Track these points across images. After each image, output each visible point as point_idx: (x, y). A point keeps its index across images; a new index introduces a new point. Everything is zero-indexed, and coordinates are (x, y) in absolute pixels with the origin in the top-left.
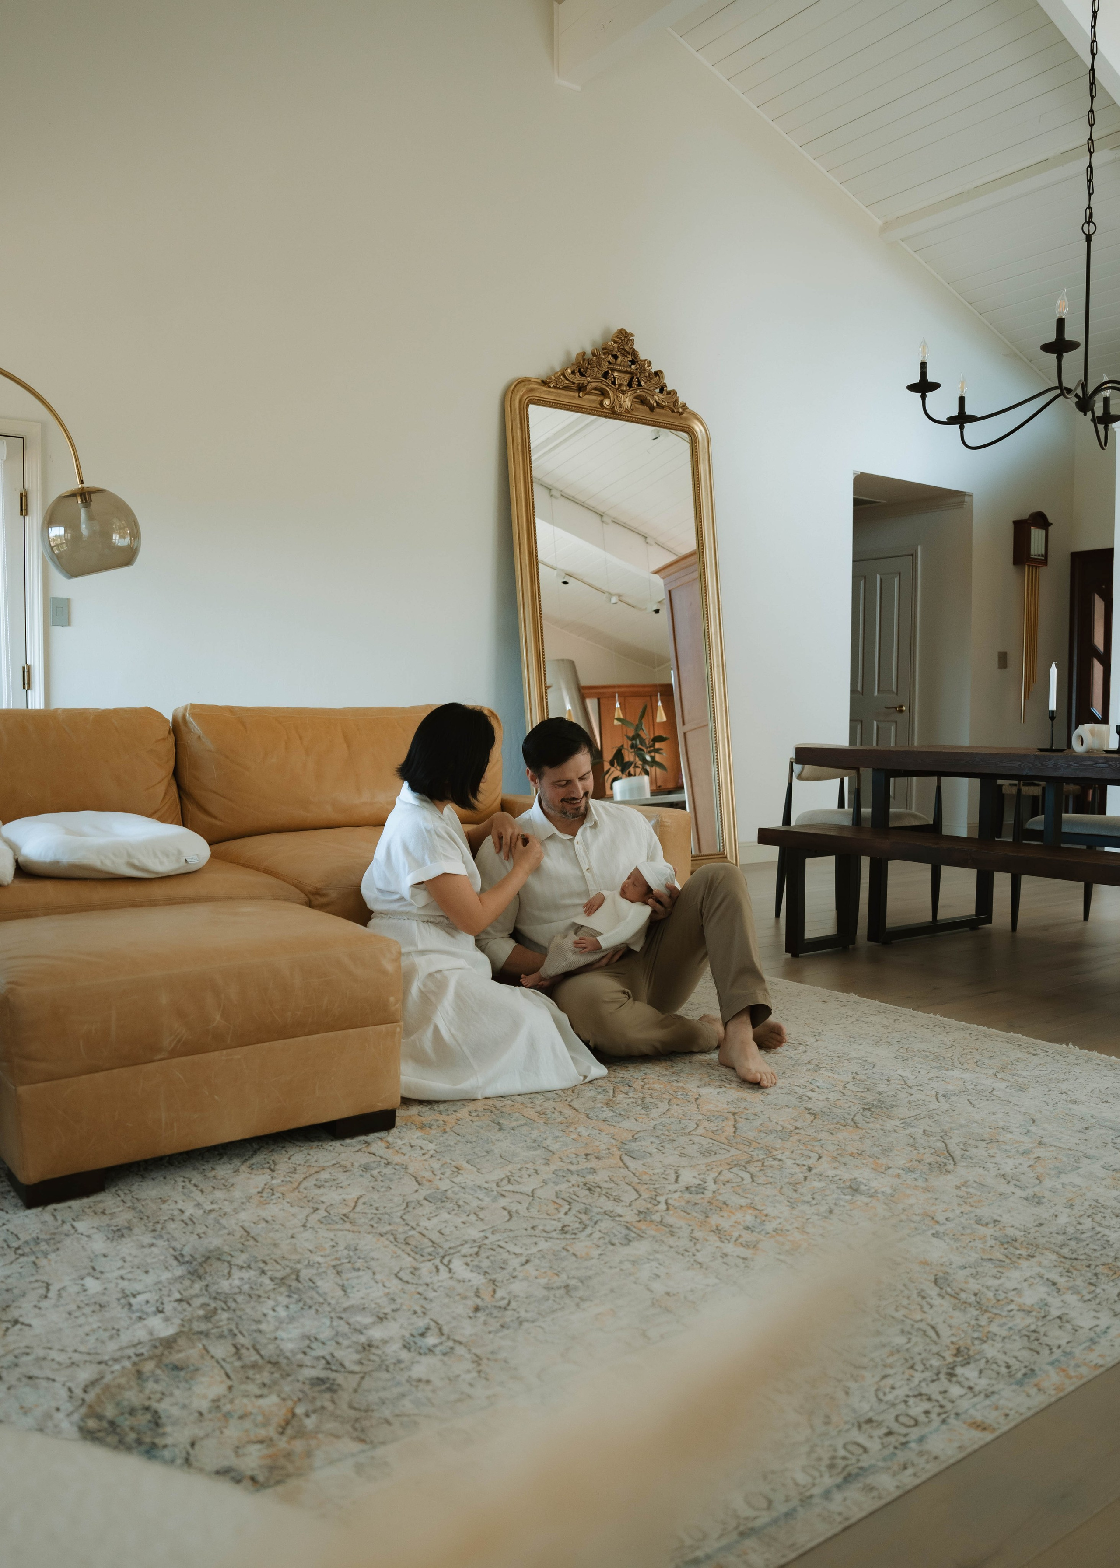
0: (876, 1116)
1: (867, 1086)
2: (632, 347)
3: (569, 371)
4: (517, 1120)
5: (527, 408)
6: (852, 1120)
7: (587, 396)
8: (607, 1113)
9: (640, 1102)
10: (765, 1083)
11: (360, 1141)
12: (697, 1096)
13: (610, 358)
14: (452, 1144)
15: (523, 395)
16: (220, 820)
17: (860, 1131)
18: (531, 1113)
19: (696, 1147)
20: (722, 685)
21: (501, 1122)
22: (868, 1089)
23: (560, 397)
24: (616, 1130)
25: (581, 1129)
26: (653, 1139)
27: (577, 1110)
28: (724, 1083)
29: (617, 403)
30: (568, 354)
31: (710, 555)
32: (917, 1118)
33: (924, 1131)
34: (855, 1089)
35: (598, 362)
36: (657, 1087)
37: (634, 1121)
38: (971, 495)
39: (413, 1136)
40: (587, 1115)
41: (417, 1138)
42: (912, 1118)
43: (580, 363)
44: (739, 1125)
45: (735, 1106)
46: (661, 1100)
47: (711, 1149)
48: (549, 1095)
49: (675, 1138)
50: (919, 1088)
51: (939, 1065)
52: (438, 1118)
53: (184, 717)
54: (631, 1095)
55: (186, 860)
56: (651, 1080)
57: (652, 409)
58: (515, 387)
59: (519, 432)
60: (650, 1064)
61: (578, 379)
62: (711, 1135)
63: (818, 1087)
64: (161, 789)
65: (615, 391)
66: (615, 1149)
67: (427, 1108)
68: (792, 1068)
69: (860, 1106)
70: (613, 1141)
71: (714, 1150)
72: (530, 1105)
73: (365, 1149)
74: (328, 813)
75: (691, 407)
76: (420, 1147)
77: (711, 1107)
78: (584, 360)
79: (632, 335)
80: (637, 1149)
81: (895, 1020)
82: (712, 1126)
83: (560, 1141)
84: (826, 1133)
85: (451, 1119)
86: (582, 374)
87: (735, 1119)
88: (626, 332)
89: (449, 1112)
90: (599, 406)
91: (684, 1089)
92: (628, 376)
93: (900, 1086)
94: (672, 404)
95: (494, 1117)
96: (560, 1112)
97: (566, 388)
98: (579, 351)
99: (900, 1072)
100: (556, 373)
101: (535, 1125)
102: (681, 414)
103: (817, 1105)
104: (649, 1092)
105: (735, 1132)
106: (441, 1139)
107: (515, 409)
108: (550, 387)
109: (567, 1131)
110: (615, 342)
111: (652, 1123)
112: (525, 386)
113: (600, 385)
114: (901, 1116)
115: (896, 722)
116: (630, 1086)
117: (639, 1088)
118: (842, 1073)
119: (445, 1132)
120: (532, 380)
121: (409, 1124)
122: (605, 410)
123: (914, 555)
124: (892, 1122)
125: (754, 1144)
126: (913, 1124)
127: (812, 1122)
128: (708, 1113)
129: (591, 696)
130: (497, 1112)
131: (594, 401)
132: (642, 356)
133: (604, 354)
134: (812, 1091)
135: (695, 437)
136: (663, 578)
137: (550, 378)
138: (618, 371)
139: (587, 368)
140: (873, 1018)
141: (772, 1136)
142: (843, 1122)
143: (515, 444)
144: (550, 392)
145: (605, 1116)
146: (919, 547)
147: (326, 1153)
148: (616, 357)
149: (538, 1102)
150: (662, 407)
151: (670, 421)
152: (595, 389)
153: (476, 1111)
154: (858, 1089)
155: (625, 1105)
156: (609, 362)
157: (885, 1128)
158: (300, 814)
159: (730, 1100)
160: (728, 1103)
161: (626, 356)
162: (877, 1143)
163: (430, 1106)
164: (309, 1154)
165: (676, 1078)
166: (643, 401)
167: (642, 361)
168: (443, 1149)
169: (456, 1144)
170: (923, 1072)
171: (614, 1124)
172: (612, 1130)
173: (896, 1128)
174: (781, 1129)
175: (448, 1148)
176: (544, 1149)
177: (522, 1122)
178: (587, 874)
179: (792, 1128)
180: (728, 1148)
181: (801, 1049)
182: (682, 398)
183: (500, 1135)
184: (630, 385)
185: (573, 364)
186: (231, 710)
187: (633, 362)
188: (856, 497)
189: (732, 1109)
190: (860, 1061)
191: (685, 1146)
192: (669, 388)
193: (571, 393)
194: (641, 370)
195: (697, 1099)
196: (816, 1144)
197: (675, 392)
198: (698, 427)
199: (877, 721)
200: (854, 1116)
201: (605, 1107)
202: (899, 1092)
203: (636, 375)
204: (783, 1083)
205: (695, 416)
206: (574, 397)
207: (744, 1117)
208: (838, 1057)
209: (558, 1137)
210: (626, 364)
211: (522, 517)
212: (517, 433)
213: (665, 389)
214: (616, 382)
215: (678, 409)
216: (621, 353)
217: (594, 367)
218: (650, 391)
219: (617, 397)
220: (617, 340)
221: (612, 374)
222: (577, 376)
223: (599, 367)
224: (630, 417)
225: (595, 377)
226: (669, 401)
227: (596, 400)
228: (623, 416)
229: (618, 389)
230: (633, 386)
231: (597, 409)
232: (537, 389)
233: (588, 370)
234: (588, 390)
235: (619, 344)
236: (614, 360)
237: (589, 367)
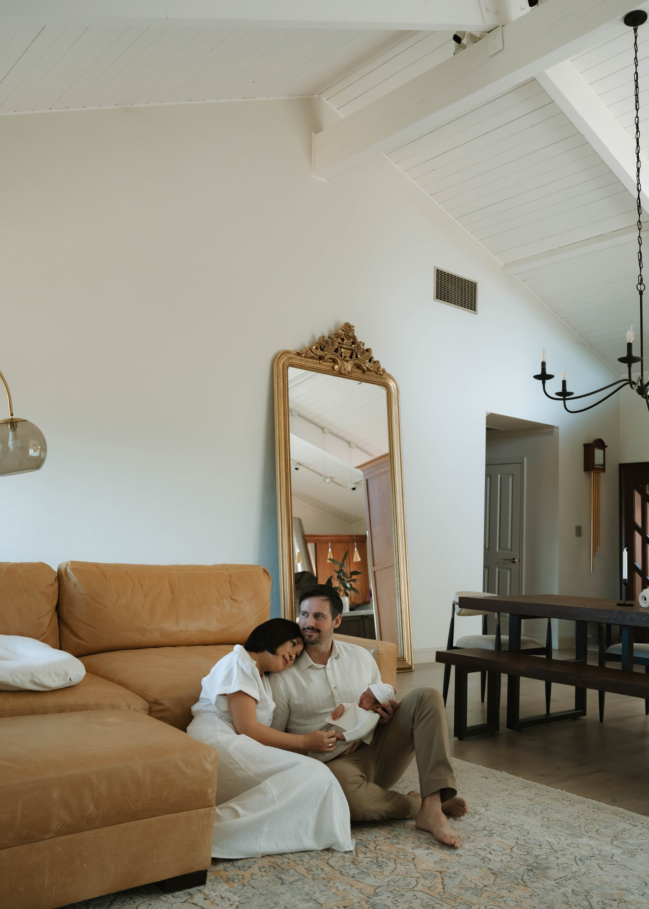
0: (538, 877)
1: (527, 850)
2: (353, 334)
3: (314, 347)
4: (293, 876)
5: (287, 369)
6: (522, 880)
7: (324, 363)
8: (354, 871)
9: (375, 861)
10: (458, 845)
11: (185, 893)
12: (413, 857)
13: (339, 340)
14: (250, 896)
15: (285, 361)
16: (85, 641)
17: (529, 889)
18: (301, 869)
19: (419, 901)
20: (404, 547)
21: (282, 877)
22: (528, 853)
23: (307, 363)
24: (362, 886)
25: (338, 884)
26: (389, 894)
27: (333, 868)
28: (430, 846)
29: (342, 367)
30: (314, 337)
31: (398, 464)
32: (566, 879)
33: (573, 890)
34: (519, 853)
35: (332, 342)
36: (385, 848)
37: (373, 877)
38: (557, 428)
39: (223, 888)
40: (341, 872)
41: (225, 890)
42: (562, 879)
43: (321, 342)
44: (445, 882)
45: (441, 866)
46: (389, 859)
47: (429, 903)
48: (312, 854)
49: (404, 893)
50: (562, 852)
51: (572, 833)
52: (238, 873)
53: (66, 570)
54: (368, 855)
55: (70, 679)
56: (380, 842)
57: (364, 372)
58: (280, 356)
59: (282, 384)
60: (378, 829)
61: (319, 353)
62: (427, 891)
63: (494, 850)
64: (47, 620)
65: (342, 360)
66: (364, 903)
67: (230, 865)
68: (474, 834)
69: (525, 868)
70: (361, 895)
71: (432, 904)
72: (300, 863)
73: (189, 900)
74: (156, 637)
75: (388, 371)
76: (228, 898)
77: (424, 866)
78: (323, 341)
79: (353, 327)
80: (379, 902)
81: (536, 794)
82: (427, 883)
83: (325, 895)
84: (506, 890)
85: (247, 874)
86: (322, 350)
87: (442, 877)
88: (350, 325)
89: (245, 868)
90: (331, 369)
91: (403, 850)
92: (350, 352)
93: (549, 851)
94: (376, 369)
95: (278, 873)
96: (322, 869)
97: (312, 358)
98: (320, 335)
99: (547, 838)
100: (306, 348)
101: (306, 880)
102: (382, 375)
103: (496, 866)
104: (380, 852)
105: (443, 888)
106: (242, 891)
107: (280, 370)
108: (302, 357)
109: (329, 886)
110: (343, 331)
111: (387, 880)
112: (286, 355)
113: (333, 356)
114: (555, 877)
115: (511, 569)
116: (366, 847)
117: (373, 849)
118: (508, 838)
119: (244, 886)
120: (291, 352)
121: (218, 878)
122: (335, 372)
123: (521, 463)
124: (549, 882)
125: (458, 900)
126: (564, 884)
127: (495, 880)
128: (423, 872)
129: (311, 542)
130: (278, 868)
131: (329, 366)
132: (359, 340)
133: (336, 337)
134: (490, 853)
135: (390, 389)
136: (363, 471)
137: (302, 351)
138: (345, 348)
139: (325, 346)
140: (520, 792)
141: (469, 893)
142: (515, 881)
143: (279, 391)
144: (302, 360)
145: (353, 873)
146: (525, 459)
147: (162, 904)
148: (343, 340)
149: (306, 860)
150: (370, 371)
151: (375, 379)
152: (330, 359)
153: (264, 867)
154: (521, 853)
155: (365, 863)
156: (339, 343)
157: (546, 887)
158: (138, 638)
159: (436, 860)
160: (435, 863)
161: (350, 340)
162: (542, 900)
163: (231, 863)
164: (150, 905)
165: (396, 841)
166: (358, 367)
167: (359, 342)
168: (244, 900)
169: (253, 896)
170: (563, 839)
171: (360, 880)
172: (360, 886)
173: (553, 888)
174: (474, 886)
175: (248, 900)
176: (315, 902)
177: (296, 877)
178: (334, 691)
179: (482, 886)
180: (441, 902)
181: (477, 817)
182: (383, 366)
183: (282, 889)
184: (351, 357)
185: (317, 343)
186: (97, 566)
187: (353, 343)
188: (487, 426)
189: (439, 869)
190: (518, 829)
191: (411, 901)
192: (375, 359)
193: (315, 361)
194: (358, 348)
195: (413, 859)
196: (501, 900)
197: (378, 362)
198: (392, 384)
199: (498, 568)
200: (523, 876)
201: (352, 865)
202: (549, 855)
203: (355, 351)
204: (469, 846)
205: (390, 377)
206: (316, 363)
207: (448, 875)
208: (503, 824)
209: (323, 891)
210: (349, 344)
211: (282, 438)
212: (280, 384)
213: (372, 360)
214: (343, 355)
215: (380, 372)
216: (346, 338)
217: (329, 345)
218: (363, 361)
219: (343, 364)
220: (344, 329)
221: (340, 350)
222: (319, 351)
223: (332, 346)
224: (351, 376)
225: (330, 351)
226: (375, 367)
227: (330, 365)
228: (346, 375)
229: (343, 359)
230: (353, 357)
231: (330, 371)
232: (294, 357)
233: (326, 347)
234: (325, 359)
235: (346, 332)
236: (342, 341)
237: (327, 345)
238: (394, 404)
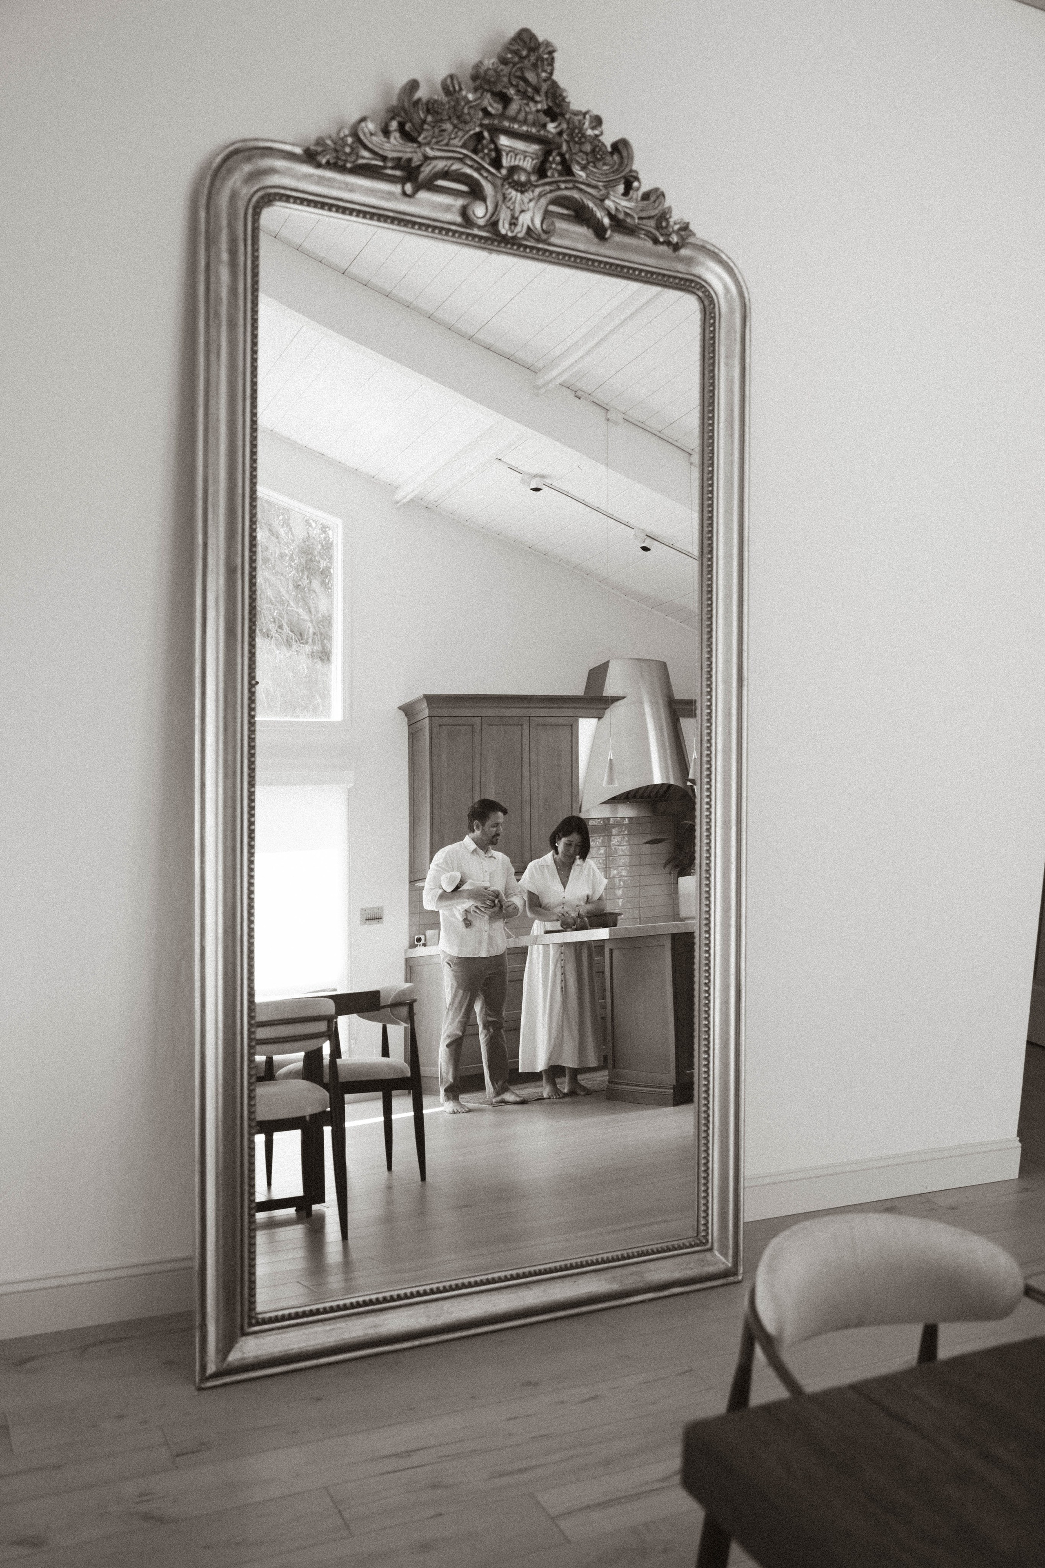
2: (552, 78)
3: (370, 126)
5: (257, 214)
7: (423, 195)
13: (490, 101)
15: (248, 183)
23: (352, 191)
29: (503, 211)
31: (728, 575)
35: (455, 109)
43: (405, 107)
57: (600, 232)
58: (224, 160)
61: (398, 149)
65: (502, 183)
75: (701, 231)
78: (417, 101)
79: (553, 46)
86: (408, 137)
88: (533, 37)
90: (459, 219)
92: (534, 148)
94: (652, 223)
97: (369, 170)
98: (409, 81)
100: (343, 130)
102: (676, 247)
107: (218, 217)
108: (319, 166)
110: (506, 62)
112: (249, 159)
113: (456, 166)
120: (275, 147)
122: (476, 231)
131: (448, 208)
132: (577, 103)
133: (477, 90)
135: (712, 302)
137: (323, 143)
138: (511, 133)
139: (424, 122)
143: (212, 302)
144: (324, 176)
150: (631, 231)
151: (651, 262)
152: (446, 175)
156: (488, 112)
161: (532, 99)
167: (577, 113)
182: (682, 209)
184: (541, 171)
185: (387, 110)
187: (553, 115)
192: (646, 184)
193: (384, 184)
194: (571, 135)
197: (663, 194)
198: (721, 281)
203: (559, 147)
205: (716, 257)
206: (390, 195)
212: (218, 275)
213: (636, 184)
214: (505, 162)
215: (669, 235)
216: (518, 91)
217: (442, 121)
218: (595, 187)
219: (504, 198)
220: (509, 56)
221: (493, 141)
222: (392, 140)
223: (455, 122)
224: (545, 251)
225: (447, 145)
226: (644, 215)
227: (452, 206)
228: (526, 247)
229: (505, 179)
230: (549, 173)
231: (453, 228)
232: (288, 169)
233: (426, 127)
234: (422, 177)
235: (515, 64)
236: (500, 107)
237: (430, 119)
238: (727, 357)
